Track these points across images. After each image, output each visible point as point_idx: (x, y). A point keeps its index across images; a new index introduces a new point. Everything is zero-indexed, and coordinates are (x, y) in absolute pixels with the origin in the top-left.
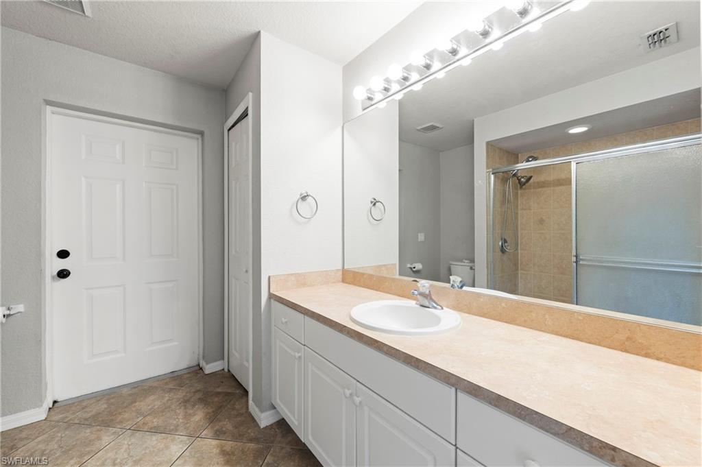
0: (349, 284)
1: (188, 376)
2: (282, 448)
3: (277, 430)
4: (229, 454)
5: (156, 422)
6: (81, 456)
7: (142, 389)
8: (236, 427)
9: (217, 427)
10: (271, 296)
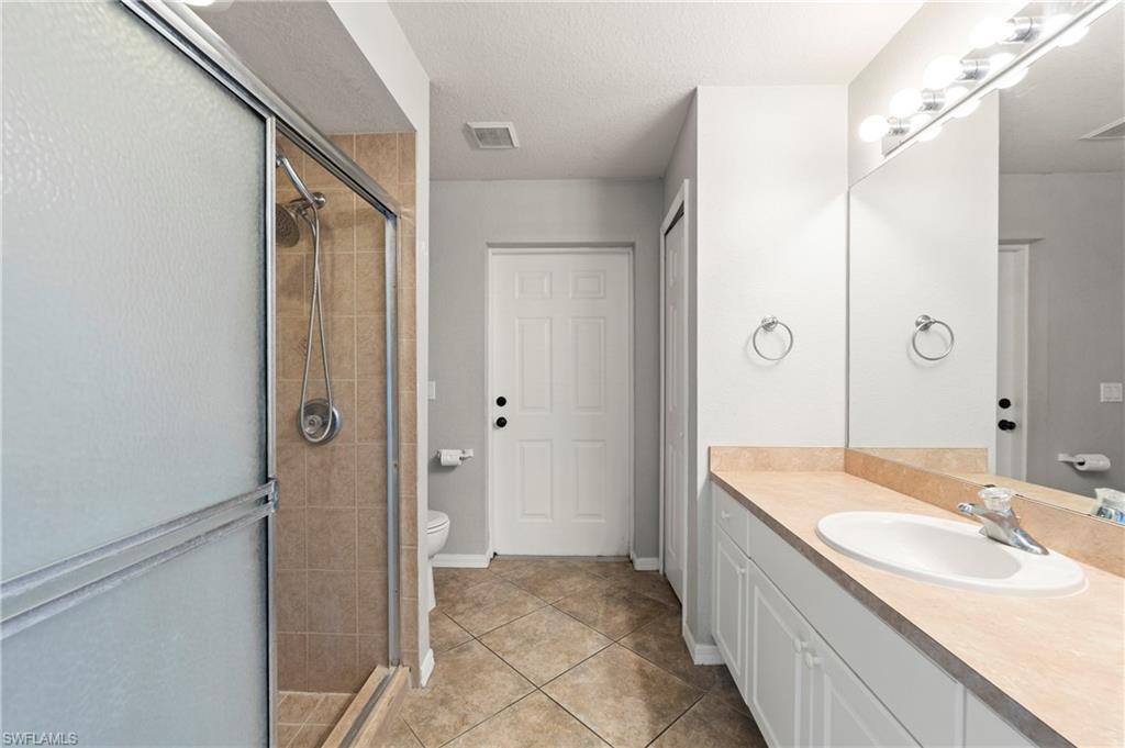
0: (857, 475)
1: (615, 566)
2: (719, 703)
3: (717, 677)
4: (647, 677)
5: (576, 607)
6: (511, 613)
7: (566, 566)
8: (661, 649)
9: (639, 640)
10: (712, 477)
